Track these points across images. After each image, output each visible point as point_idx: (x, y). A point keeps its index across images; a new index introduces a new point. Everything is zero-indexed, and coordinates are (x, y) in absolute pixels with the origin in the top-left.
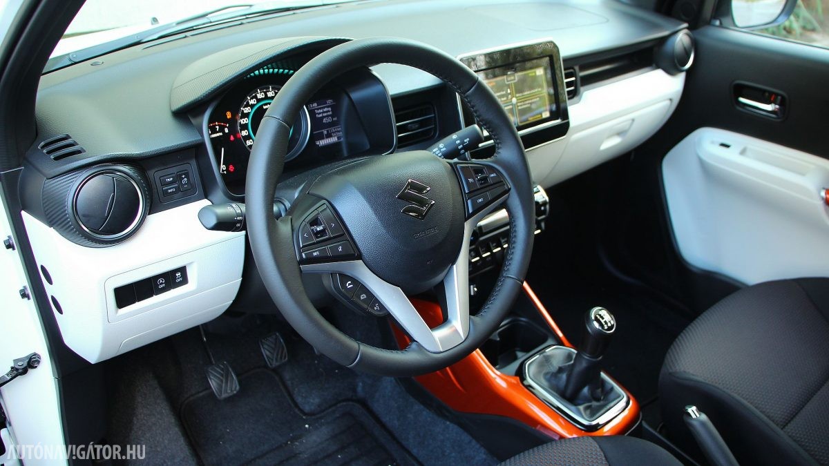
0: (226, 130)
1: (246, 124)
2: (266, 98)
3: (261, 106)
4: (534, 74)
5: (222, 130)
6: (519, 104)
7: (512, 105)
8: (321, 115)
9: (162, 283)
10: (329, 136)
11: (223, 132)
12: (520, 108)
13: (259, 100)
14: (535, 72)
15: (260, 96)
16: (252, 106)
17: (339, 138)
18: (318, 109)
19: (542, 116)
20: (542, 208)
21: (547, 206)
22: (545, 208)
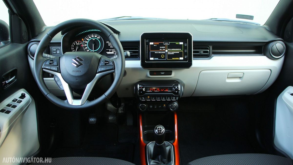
0: (81, 43)
1: (87, 43)
2: (94, 37)
3: (92, 39)
4: (178, 44)
5: (80, 43)
6: (168, 52)
7: (165, 52)
8: (110, 45)
9: (50, 75)
10: (111, 51)
11: (80, 44)
12: (168, 54)
13: (92, 37)
14: (179, 43)
15: (92, 36)
16: (90, 39)
17: (114, 53)
18: (109, 43)
19: (179, 59)
20: (176, 92)
21: (179, 92)
22: (178, 92)
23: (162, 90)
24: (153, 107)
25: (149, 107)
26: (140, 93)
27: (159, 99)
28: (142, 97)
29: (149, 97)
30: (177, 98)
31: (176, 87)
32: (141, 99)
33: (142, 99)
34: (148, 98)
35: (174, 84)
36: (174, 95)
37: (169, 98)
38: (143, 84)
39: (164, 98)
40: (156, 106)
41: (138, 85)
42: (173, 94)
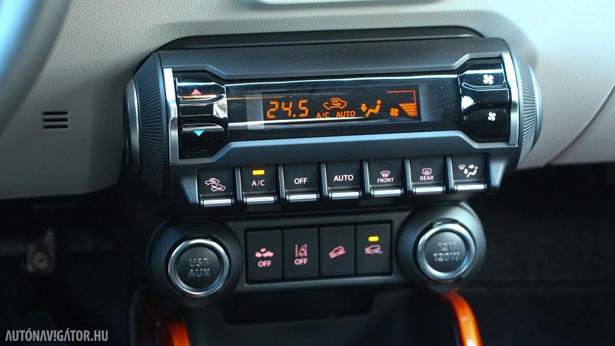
20: (492, 117)
21: (514, 117)
22: (504, 121)
23: (372, 105)
24: (284, 257)
25: (249, 260)
26: (188, 144)
27: (344, 183)
28: (202, 173)
29: (262, 172)
30: (497, 171)
31: (489, 80)
32: (192, 190)
33: (205, 192)
34: (258, 178)
35: (466, 57)
36: (476, 146)
37: (427, 174)
38: (211, 67)
39: (385, 174)
40: (304, 251)
41: (168, 73)
42: (460, 134)
